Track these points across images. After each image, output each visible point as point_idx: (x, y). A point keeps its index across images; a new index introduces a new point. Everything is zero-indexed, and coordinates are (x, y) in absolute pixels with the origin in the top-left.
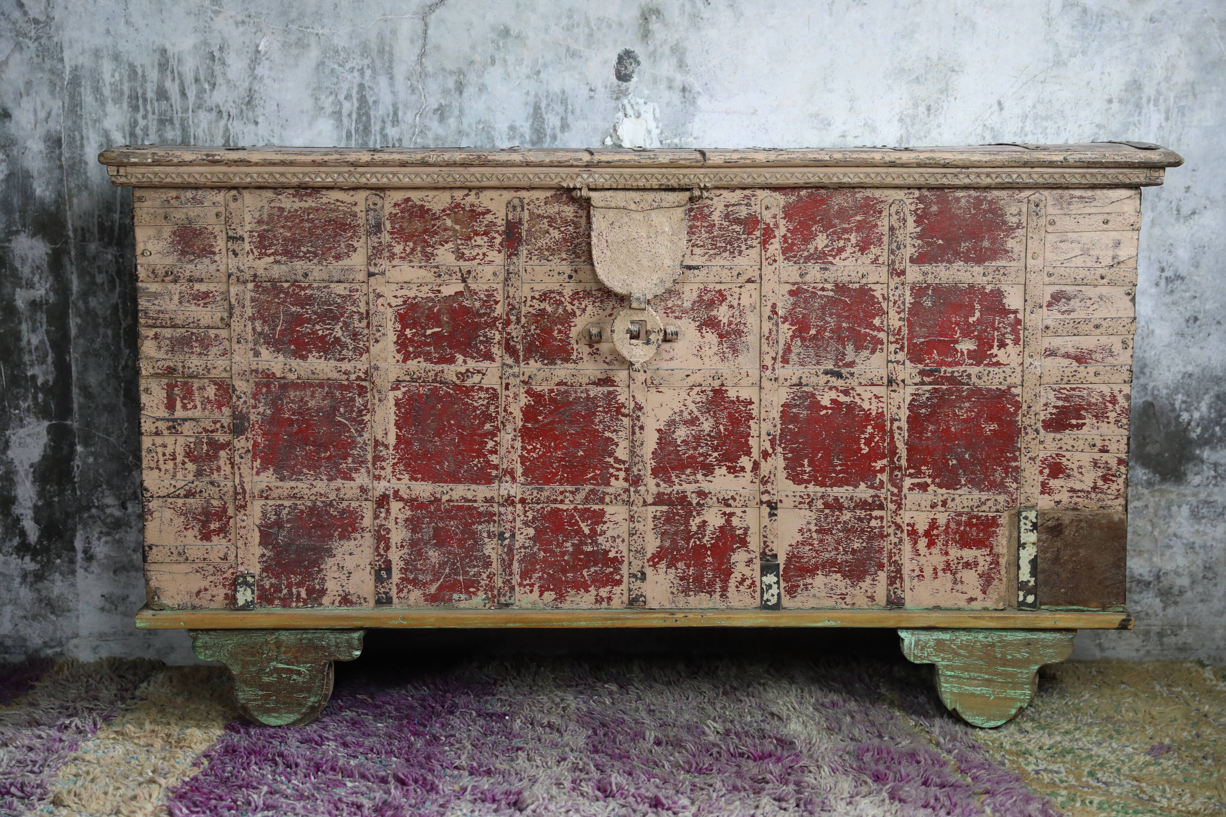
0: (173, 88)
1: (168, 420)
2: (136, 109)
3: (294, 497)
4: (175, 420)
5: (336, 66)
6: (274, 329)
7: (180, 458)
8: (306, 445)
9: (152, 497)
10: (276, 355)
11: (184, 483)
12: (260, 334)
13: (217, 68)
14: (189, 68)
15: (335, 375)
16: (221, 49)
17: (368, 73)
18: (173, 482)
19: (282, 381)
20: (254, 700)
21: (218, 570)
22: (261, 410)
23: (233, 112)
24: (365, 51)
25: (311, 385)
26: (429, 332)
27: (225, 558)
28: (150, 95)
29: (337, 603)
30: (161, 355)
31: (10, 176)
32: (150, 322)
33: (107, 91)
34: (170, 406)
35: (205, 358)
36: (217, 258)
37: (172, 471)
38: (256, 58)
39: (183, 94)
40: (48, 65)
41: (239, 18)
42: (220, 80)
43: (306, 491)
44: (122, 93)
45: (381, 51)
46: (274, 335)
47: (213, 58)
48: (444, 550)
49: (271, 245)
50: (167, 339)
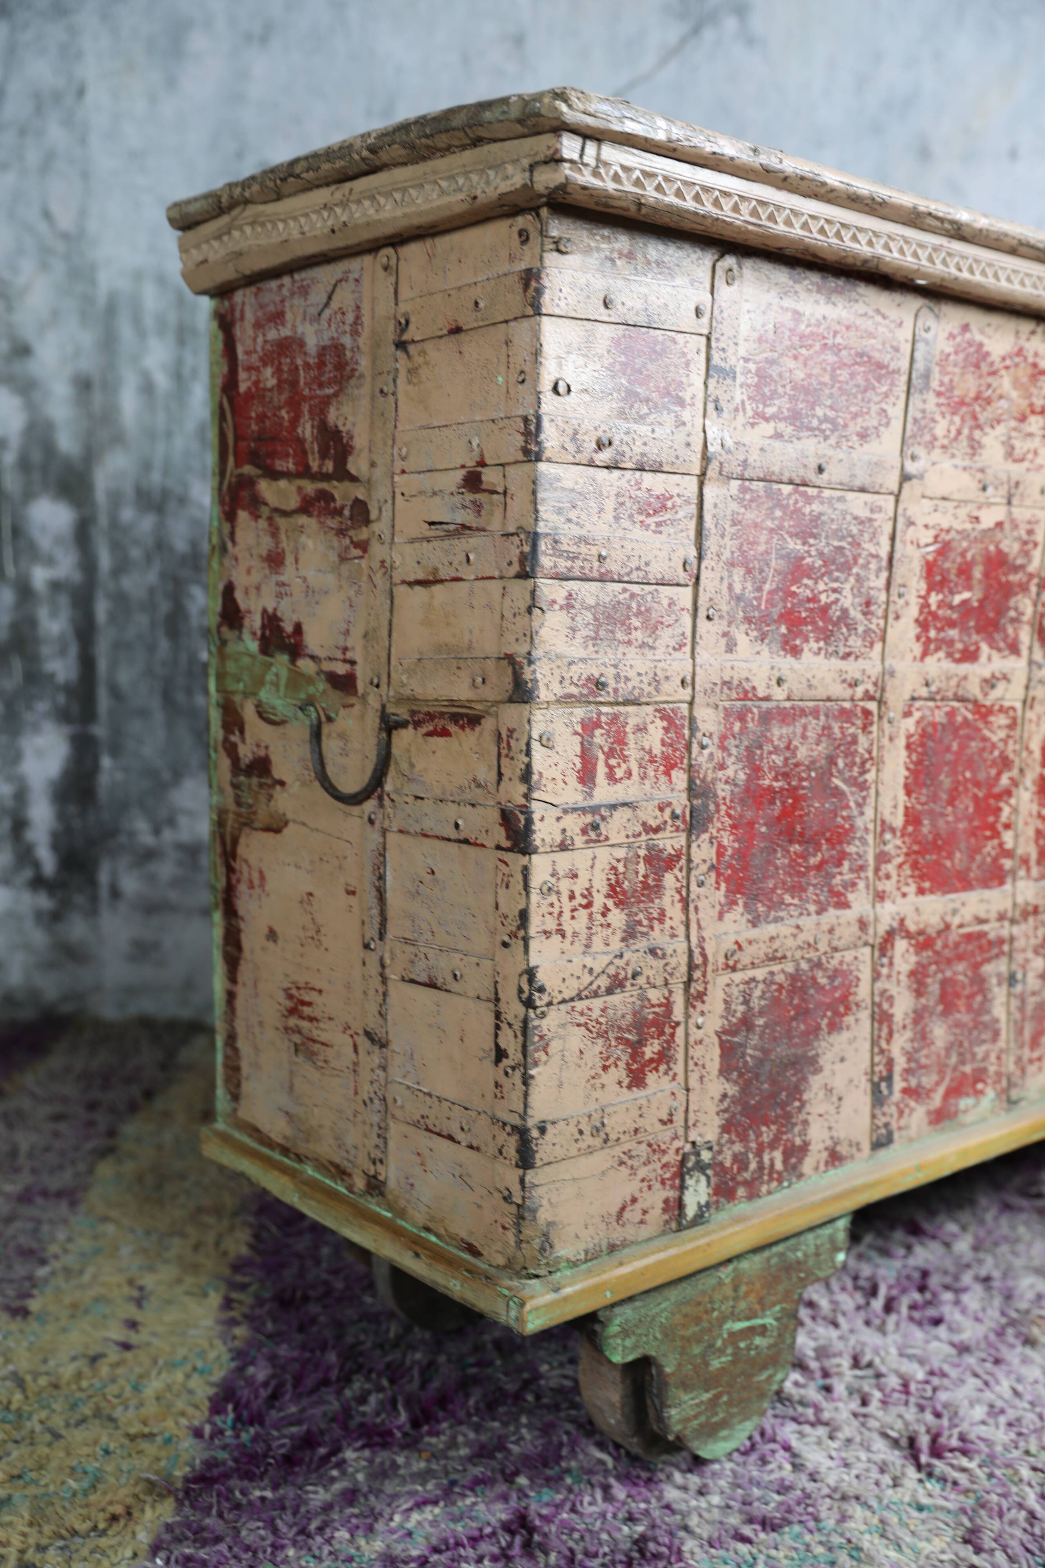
1: (584, 810)
3: (773, 958)
4: (594, 810)
6: (759, 589)
7: (599, 900)
8: (791, 842)
9: (550, 1004)
10: (758, 646)
11: (606, 959)
12: (739, 599)
15: (838, 690)
18: (589, 961)
19: (765, 705)
20: (696, 1417)
21: (656, 1149)
22: (730, 772)
25: (803, 713)
26: (957, 599)
27: (668, 1121)
29: (822, 1167)
30: (576, 650)
32: (563, 565)
34: (586, 776)
35: (649, 654)
36: (686, 415)
37: (583, 936)
40: (79, 289)
43: (790, 943)
44: (166, 325)
46: (758, 599)
48: (950, 1020)
49: (774, 394)
50: (588, 608)
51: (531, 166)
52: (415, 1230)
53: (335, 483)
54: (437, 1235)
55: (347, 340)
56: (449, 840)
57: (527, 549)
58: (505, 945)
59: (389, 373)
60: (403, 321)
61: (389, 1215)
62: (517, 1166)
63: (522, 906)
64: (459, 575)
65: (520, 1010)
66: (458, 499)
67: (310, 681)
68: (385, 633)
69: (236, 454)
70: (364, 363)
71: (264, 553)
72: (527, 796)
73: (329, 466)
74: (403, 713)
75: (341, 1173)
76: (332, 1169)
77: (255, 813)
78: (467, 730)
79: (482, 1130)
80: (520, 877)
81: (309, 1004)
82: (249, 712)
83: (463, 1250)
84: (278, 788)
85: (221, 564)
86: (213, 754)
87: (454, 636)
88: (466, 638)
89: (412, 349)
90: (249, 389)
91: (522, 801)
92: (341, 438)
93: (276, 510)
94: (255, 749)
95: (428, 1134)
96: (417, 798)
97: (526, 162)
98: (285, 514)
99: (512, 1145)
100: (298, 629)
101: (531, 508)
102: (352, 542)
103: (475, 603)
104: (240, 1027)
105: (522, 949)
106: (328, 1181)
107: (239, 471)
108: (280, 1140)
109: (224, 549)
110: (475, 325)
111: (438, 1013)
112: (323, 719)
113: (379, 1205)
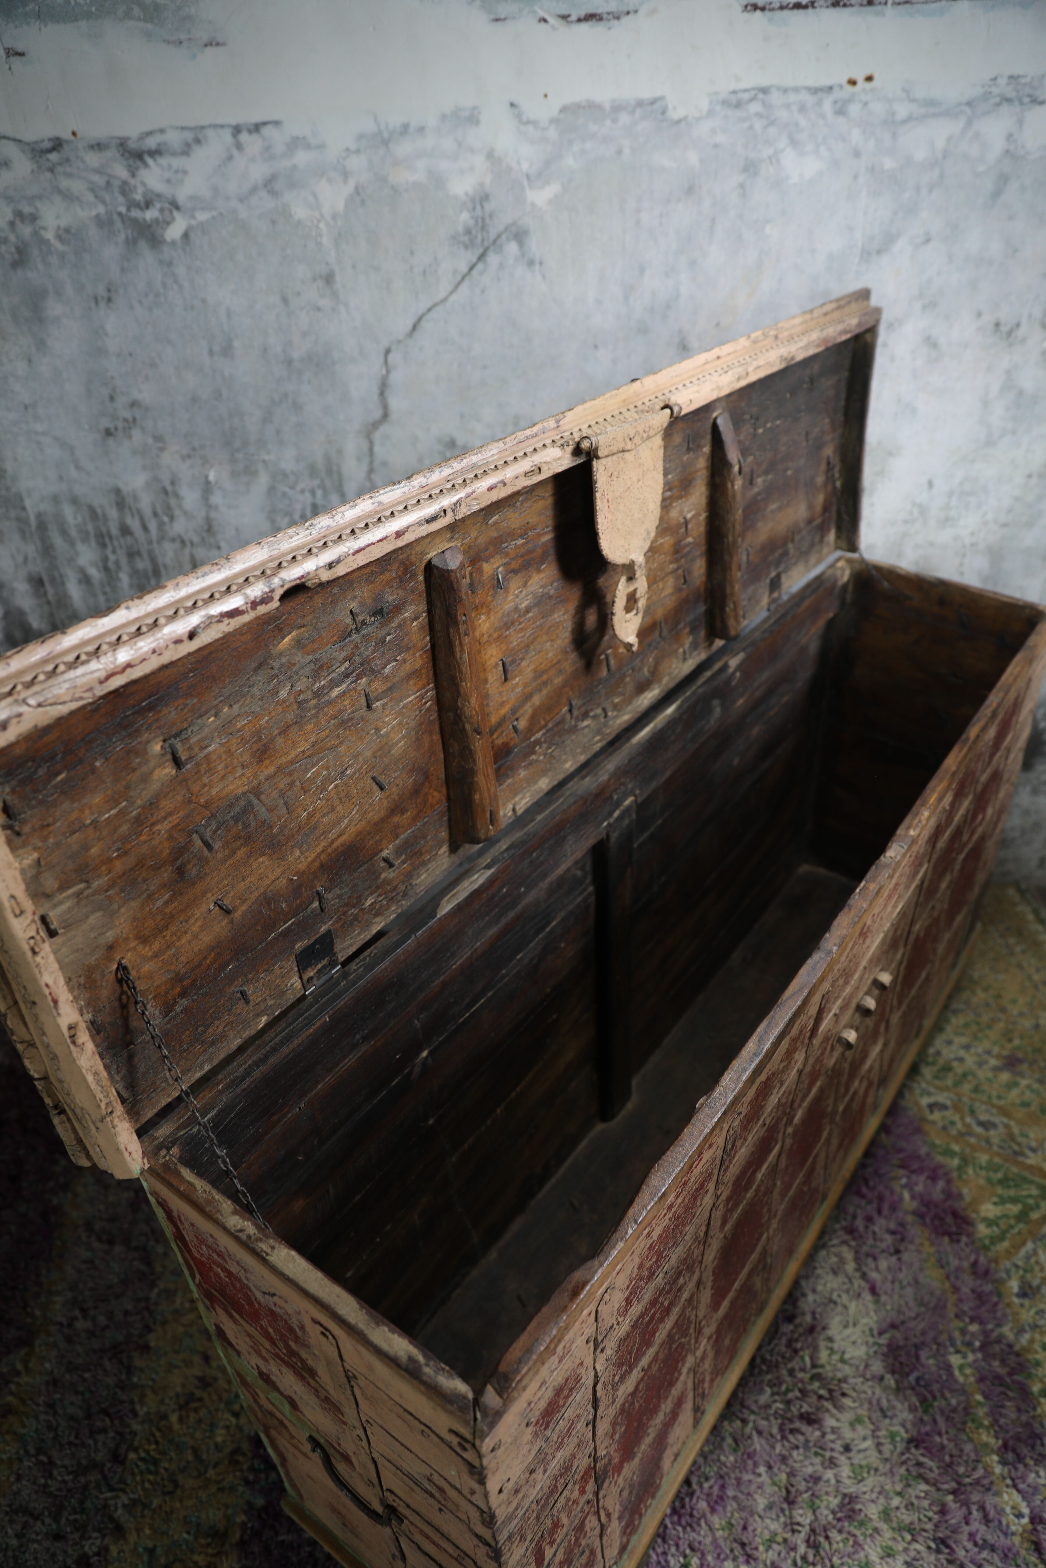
0: (134, 524)
2: (103, 545)
5: (287, 489)
13: (173, 501)
14: (145, 502)
16: (173, 483)
17: (319, 493)
23: (196, 540)
24: (313, 471)
28: (115, 531)
31: (7, 614)
33: (74, 533)
38: (207, 489)
39: (145, 528)
40: (13, 514)
41: (185, 452)
42: (177, 512)
44: (87, 533)
45: (329, 472)
47: (166, 492)
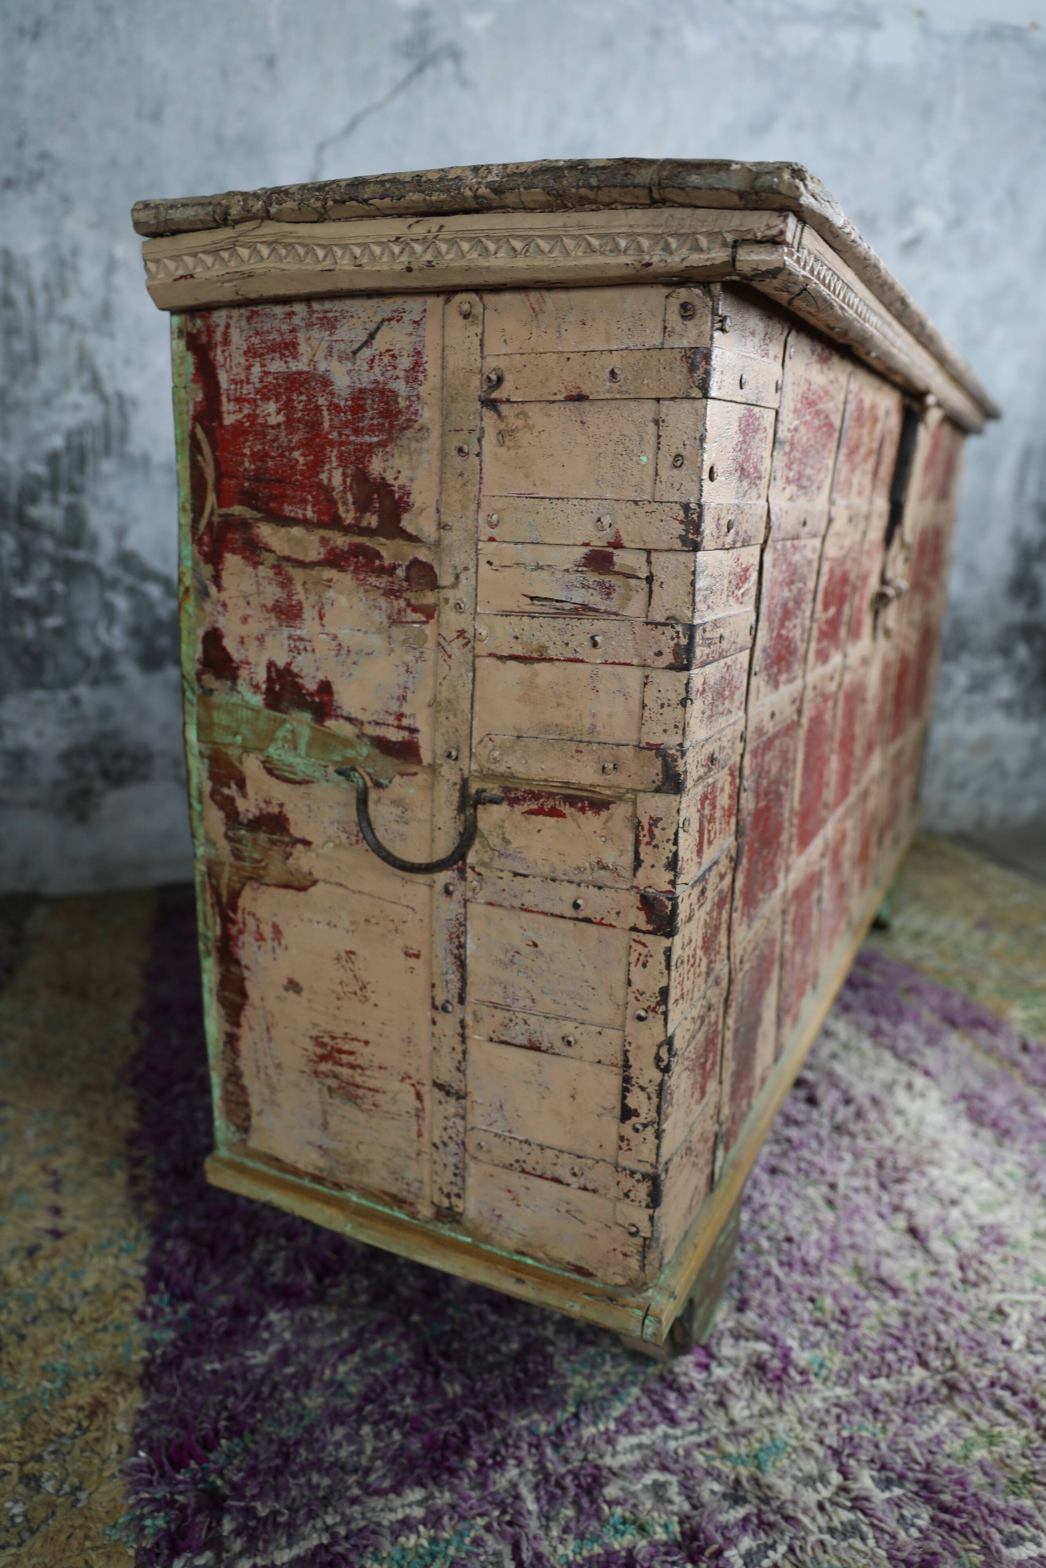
26: (830, 615)
27: (714, 1115)
41: (93, 219)
51: (735, 242)
52: (504, 1254)
53: (382, 540)
54: (533, 1258)
55: (400, 387)
56: (562, 917)
57: (684, 641)
58: (640, 1019)
59: (471, 431)
60: (494, 377)
61: (469, 1240)
62: (647, 1206)
63: (664, 984)
64: (578, 656)
65: (657, 1076)
66: (576, 578)
67: (346, 743)
68: (466, 706)
69: (218, 491)
70: (428, 415)
71: (270, 603)
72: (673, 883)
73: (372, 520)
74: (493, 789)
75: (399, 1201)
76: (386, 1198)
77: (265, 868)
78: (589, 813)
79: (602, 1175)
80: (662, 958)
81: (351, 1053)
82: (251, 766)
83: (570, 1271)
84: (300, 846)
85: (200, 607)
86: (197, 806)
87: (569, 717)
88: (587, 722)
89: (504, 409)
90: (240, 423)
91: (669, 887)
92: (392, 493)
93: (287, 559)
94: (263, 806)
95: (522, 1175)
96: (516, 874)
97: (730, 238)
98: (300, 564)
99: (642, 1191)
100: (326, 688)
101: (688, 599)
102: (409, 605)
103: (599, 686)
104: (246, 1065)
105: (662, 1022)
106: (380, 1208)
107: (224, 510)
108: (310, 1170)
109: (204, 594)
110: (609, 396)
111: (540, 1072)
112: (370, 784)
113: (454, 1231)
